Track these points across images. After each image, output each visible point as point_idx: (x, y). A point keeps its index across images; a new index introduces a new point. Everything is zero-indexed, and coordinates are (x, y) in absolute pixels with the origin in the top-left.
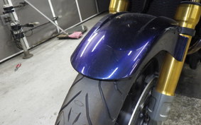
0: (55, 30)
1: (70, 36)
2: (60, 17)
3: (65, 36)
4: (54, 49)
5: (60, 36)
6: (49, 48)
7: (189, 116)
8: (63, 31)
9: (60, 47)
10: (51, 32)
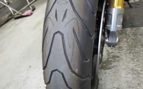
0: (10, 14)
1: (23, 15)
2: (11, 2)
3: (19, 16)
4: (13, 26)
5: (15, 17)
6: (9, 27)
7: (125, 40)
8: (17, 12)
9: (17, 24)
10: (7, 16)
